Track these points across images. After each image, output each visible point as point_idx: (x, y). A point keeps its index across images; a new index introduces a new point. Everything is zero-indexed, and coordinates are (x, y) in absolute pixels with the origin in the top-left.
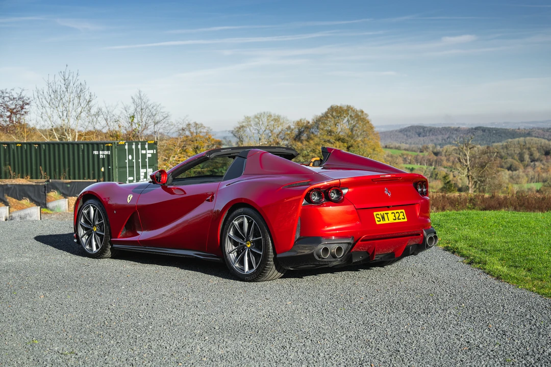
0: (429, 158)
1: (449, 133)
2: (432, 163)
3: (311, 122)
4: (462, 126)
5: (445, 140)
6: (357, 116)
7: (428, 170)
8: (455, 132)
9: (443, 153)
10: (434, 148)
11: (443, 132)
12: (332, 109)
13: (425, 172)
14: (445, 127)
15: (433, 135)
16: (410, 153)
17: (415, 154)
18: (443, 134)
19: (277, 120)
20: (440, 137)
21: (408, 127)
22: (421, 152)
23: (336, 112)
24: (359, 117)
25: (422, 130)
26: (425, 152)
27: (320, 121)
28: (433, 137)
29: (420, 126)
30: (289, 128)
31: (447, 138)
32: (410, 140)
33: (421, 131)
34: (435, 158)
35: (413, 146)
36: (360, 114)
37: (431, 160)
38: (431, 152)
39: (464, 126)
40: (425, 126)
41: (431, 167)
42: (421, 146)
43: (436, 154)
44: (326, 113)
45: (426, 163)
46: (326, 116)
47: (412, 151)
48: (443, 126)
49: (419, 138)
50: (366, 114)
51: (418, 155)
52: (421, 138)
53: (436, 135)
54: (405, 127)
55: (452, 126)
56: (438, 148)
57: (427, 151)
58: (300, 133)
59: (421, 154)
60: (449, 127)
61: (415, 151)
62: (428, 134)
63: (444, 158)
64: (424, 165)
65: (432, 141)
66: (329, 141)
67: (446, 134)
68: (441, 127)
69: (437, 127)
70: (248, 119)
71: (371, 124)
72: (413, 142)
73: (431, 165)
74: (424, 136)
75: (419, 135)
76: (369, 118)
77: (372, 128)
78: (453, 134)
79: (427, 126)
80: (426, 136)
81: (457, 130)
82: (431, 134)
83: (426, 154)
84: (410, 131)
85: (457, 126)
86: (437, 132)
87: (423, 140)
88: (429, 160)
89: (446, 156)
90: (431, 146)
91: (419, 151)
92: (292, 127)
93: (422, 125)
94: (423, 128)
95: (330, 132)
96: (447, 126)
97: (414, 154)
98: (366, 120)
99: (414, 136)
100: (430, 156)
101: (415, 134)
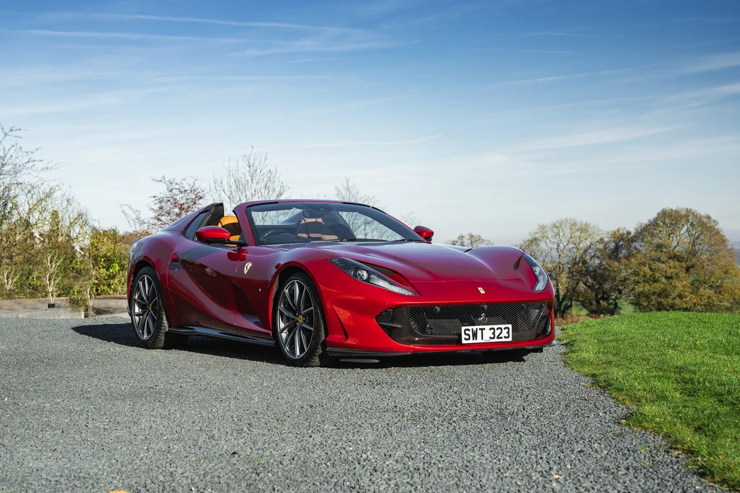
3: (632, 234)
6: (702, 224)
12: (664, 214)
19: (584, 229)
23: (670, 219)
24: (704, 227)
27: (647, 231)
30: (602, 240)
36: (705, 220)
44: (656, 220)
46: (654, 224)
50: (714, 221)
58: (617, 248)
66: (659, 260)
70: (543, 227)
71: (722, 237)
76: (718, 227)
77: (723, 240)
92: (606, 239)
95: (659, 247)
98: (714, 229)
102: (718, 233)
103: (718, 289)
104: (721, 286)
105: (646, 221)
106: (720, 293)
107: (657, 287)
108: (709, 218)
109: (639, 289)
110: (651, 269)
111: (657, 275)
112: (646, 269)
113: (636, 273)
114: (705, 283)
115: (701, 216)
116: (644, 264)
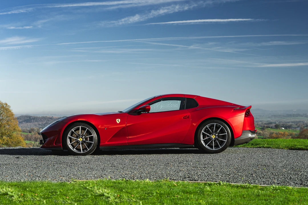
0: (36, 136)
1: (46, 120)
2: (37, 139)
5: (44, 125)
7: (35, 144)
8: (50, 120)
10: (38, 130)
11: (43, 120)
13: (34, 145)
14: (44, 117)
15: (36, 121)
16: (23, 133)
18: (42, 121)
20: (40, 123)
21: (20, 117)
22: (30, 132)
24: (4, 108)
26: (32, 132)
28: (36, 123)
29: (28, 116)
31: (45, 124)
32: (21, 125)
33: (28, 119)
34: (39, 136)
35: (24, 128)
37: (37, 137)
38: (36, 133)
39: (55, 116)
40: (31, 116)
41: (37, 143)
42: (28, 129)
45: (34, 140)
47: (24, 132)
48: (42, 116)
49: (27, 123)
50: (9, 106)
51: (28, 135)
52: (29, 124)
53: (38, 122)
54: (17, 116)
55: (48, 116)
57: (33, 132)
59: (30, 134)
60: (46, 117)
61: (26, 132)
62: (33, 121)
64: (32, 141)
65: (36, 125)
67: (44, 121)
68: (41, 116)
69: (38, 116)
72: (23, 126)
73: (36, 141)
74: (30, 122)
75: (27, 121)
78: (49, 121)
79: (33, 116)
80: (31, 122)
81: (51, 118)
82: (35, 121)
83: (33, 133)
84: (21, 119)
85: (51, 116)
86: (38, 119)
87: (30, 125)
88: (35, 138)
90: (36, 128)
91: (28, 132)
93: (29, 115)
94: (30, 117)
96: (45, 116)
97: (26, 134)
99: (23, 122)
100: (36, 135)
101: (24, 121)
102: (10, 111)
106: (11, 138)
108: (6, 104)
114: (5, 134)
115: (3, 103)
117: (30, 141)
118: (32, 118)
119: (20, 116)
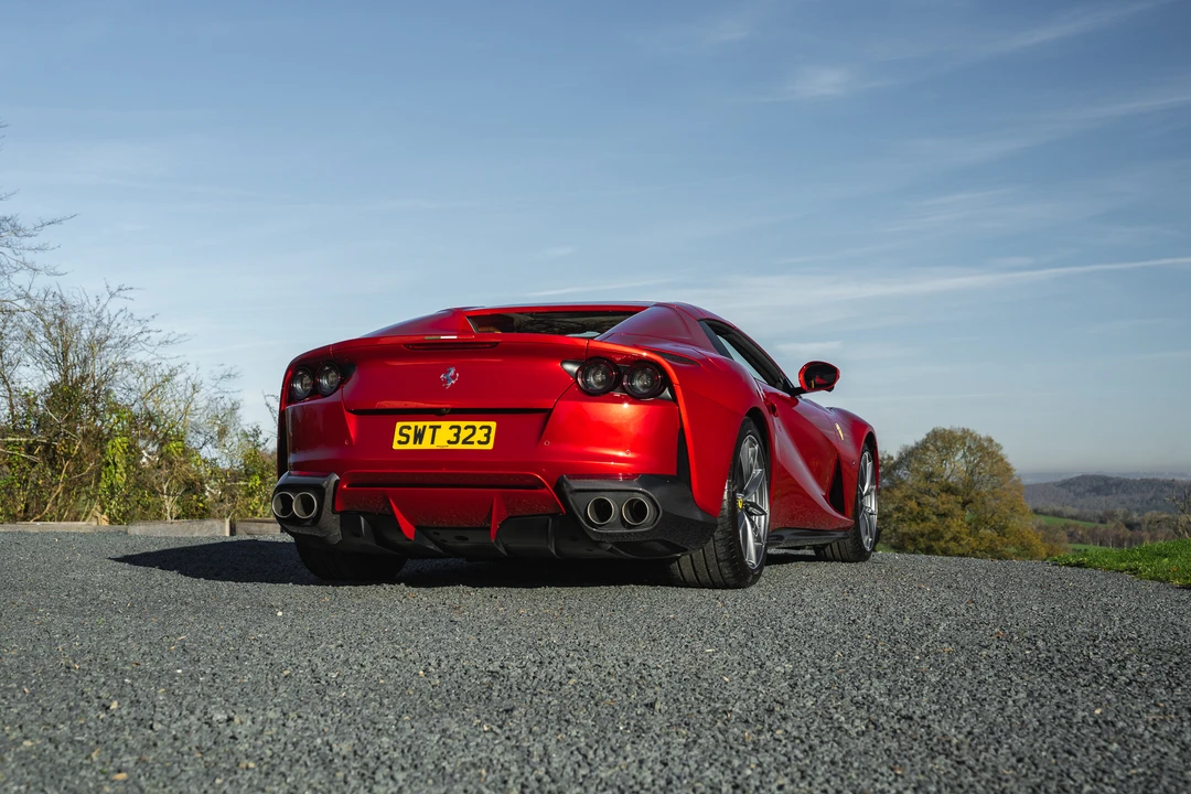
0: (1118, 533)
1: (1154, 490)
3: (895, 459)
4: (1177, 478)
5: (1147, 502)
6: (981, 448)
8: (1166, 489)
9: (1144, 527)
10: (1126, 515)
11: (1144, 488)
12: (936, 436)
14: (1147, 480)
15: (1124, 492)
16: (1081, 524)
17: (1093, 525)
18: (1142, 492)
20: (1137, 497)
21: (1078, 478)
22: (1102, 521)
23: (942, 441)
24: (985, 451)
25: (1102, 483)
26: (1109, 521)
27: (913, 455)
28: (1124, 497)
29: (1099, 477)
31: (1151, 500)
32: (1080, 501)
33: (1100, 485)
34: (1129, 533)
35: (1086, 510)
36: (986, 444)
38: (1121, 523)
39: (1183, 479)
40: (1109, 476)
42: (1101, 513)
43: (1130, 526)
44: (925, 442)
46: (922, 447)
47: (1084, 520)
48: (1145, 477)
49: (1099, 498)
50: (997, 445)
51: (1096, 528)
52: (1103, 498)
53: (1130, 494)
54: (1072, 477)
55: (1161, 478)
56: (1135, 517)
57: (1113, 521)
59: (1101, 526)
60: (1154, 480)
61: (1089, 521)
62: (1114, 491)
63: (1145, 534)
65: (1122, 502)
66: (928, 492)
67: (1148, 492)
68: (1138, 479)
69: (1131, 478)
71: (1009, 464)
72: (1086, 505)
74: (1107, 495)
75: (1097, 490)
76: (1003, 452)
77: (1008, 470)
78: (1161, 491)
79: (1114, 476)
80: (1111, 494)
81: (1171, 484)
82: (1120, 491)
83: (1111, 525)
84: (1080, 485)
85: (1170, 478)
86: (1131, 487)
87: (1105, 501)
88: (1117, 536)
89: (1149, 530)
90: (1120, 511)
91: (1097, 520)
93: (1102, 475)
94: (1106, 480)
95: (929, 476)
96: (1150, 477)
98: (997, 456)
99: (1087, 494)
100: (1119, 529)
101: (1089, 491)
102: (1002, 460)
103: (1002, 531)
104: (1005, 527)
105: (911, 444)
106: (1004, 535)
107: (927, 527)
108: (991, 441)
109: (904, 528)
110: (919, 504)
111: (927, 511)
112: (913, 504)
113: (898, 509)
114: (986, 523)
115: (980, 438)
116: (910, 498)
117: (1101, 545)
118: (1111, 482)
119: (1076, 475)
